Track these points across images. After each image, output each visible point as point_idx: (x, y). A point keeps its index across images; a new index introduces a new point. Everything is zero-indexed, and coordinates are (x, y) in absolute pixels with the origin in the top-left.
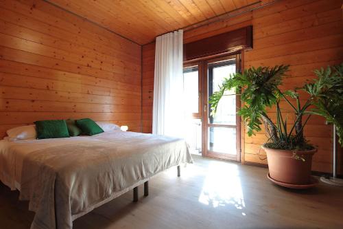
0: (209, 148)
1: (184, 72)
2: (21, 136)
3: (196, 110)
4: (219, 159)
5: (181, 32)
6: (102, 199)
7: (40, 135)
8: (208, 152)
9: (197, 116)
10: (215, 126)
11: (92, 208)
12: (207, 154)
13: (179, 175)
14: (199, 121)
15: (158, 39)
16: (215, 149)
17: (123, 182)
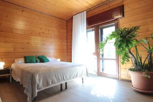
0: (101, 71)
1: (87, 32)
2: (20, 62)
3: (94, 51)
4: (107, 77)
5: (85, 12)
6: (47, 86)
7: (26, 62)
8: (100, 73)
9: (94, 54)
10: (105, 59)
11: (44, 89)
12: (100, 74)
13: (83, 82)
14: (96, 57)
15: (74, 17)
16: (105, 72)
17: (56, 80)
